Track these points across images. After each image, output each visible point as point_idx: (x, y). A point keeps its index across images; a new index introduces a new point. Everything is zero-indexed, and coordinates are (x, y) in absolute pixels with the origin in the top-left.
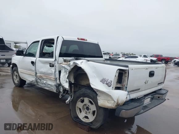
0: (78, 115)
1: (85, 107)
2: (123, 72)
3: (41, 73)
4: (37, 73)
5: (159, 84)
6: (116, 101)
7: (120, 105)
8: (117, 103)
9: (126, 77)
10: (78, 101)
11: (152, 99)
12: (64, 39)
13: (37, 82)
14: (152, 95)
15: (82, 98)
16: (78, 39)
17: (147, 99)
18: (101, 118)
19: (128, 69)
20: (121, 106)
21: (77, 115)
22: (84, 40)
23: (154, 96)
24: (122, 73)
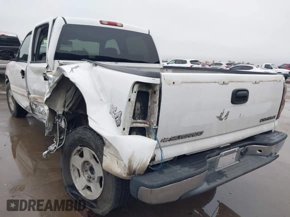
0: (74, 182)
1: (88, 167)
2: (150, 91)
3: (35, 92)
4: (30, 93)
5: (262, 120)
6: (126, 162)
7: (136, 173)
8: (130, 168)
9: (155, 103)
10: (73, 154)
11: (242, 154)
12: (68, 23)
13: (32, 109)
14: (240, 147)
15: (79, 148)
16: (101, 22)
17: (225, 155)
18: (111, 195)
19: (159, 83)
20: (140, 175)
21: (72, 181)
22: (115, 24)
23: (247, 149)
24: (147, 94)
